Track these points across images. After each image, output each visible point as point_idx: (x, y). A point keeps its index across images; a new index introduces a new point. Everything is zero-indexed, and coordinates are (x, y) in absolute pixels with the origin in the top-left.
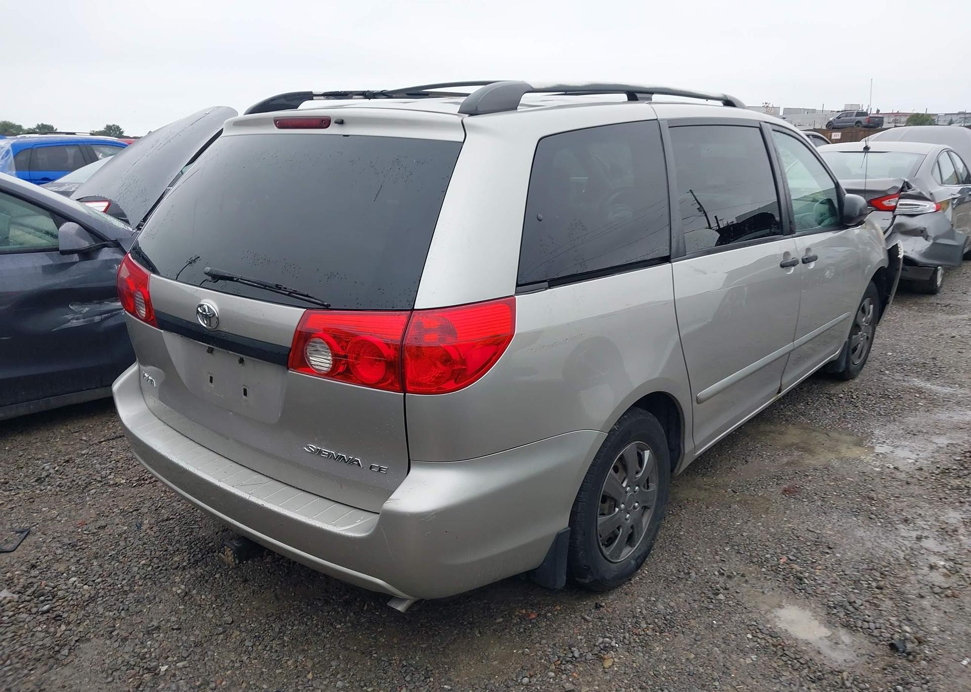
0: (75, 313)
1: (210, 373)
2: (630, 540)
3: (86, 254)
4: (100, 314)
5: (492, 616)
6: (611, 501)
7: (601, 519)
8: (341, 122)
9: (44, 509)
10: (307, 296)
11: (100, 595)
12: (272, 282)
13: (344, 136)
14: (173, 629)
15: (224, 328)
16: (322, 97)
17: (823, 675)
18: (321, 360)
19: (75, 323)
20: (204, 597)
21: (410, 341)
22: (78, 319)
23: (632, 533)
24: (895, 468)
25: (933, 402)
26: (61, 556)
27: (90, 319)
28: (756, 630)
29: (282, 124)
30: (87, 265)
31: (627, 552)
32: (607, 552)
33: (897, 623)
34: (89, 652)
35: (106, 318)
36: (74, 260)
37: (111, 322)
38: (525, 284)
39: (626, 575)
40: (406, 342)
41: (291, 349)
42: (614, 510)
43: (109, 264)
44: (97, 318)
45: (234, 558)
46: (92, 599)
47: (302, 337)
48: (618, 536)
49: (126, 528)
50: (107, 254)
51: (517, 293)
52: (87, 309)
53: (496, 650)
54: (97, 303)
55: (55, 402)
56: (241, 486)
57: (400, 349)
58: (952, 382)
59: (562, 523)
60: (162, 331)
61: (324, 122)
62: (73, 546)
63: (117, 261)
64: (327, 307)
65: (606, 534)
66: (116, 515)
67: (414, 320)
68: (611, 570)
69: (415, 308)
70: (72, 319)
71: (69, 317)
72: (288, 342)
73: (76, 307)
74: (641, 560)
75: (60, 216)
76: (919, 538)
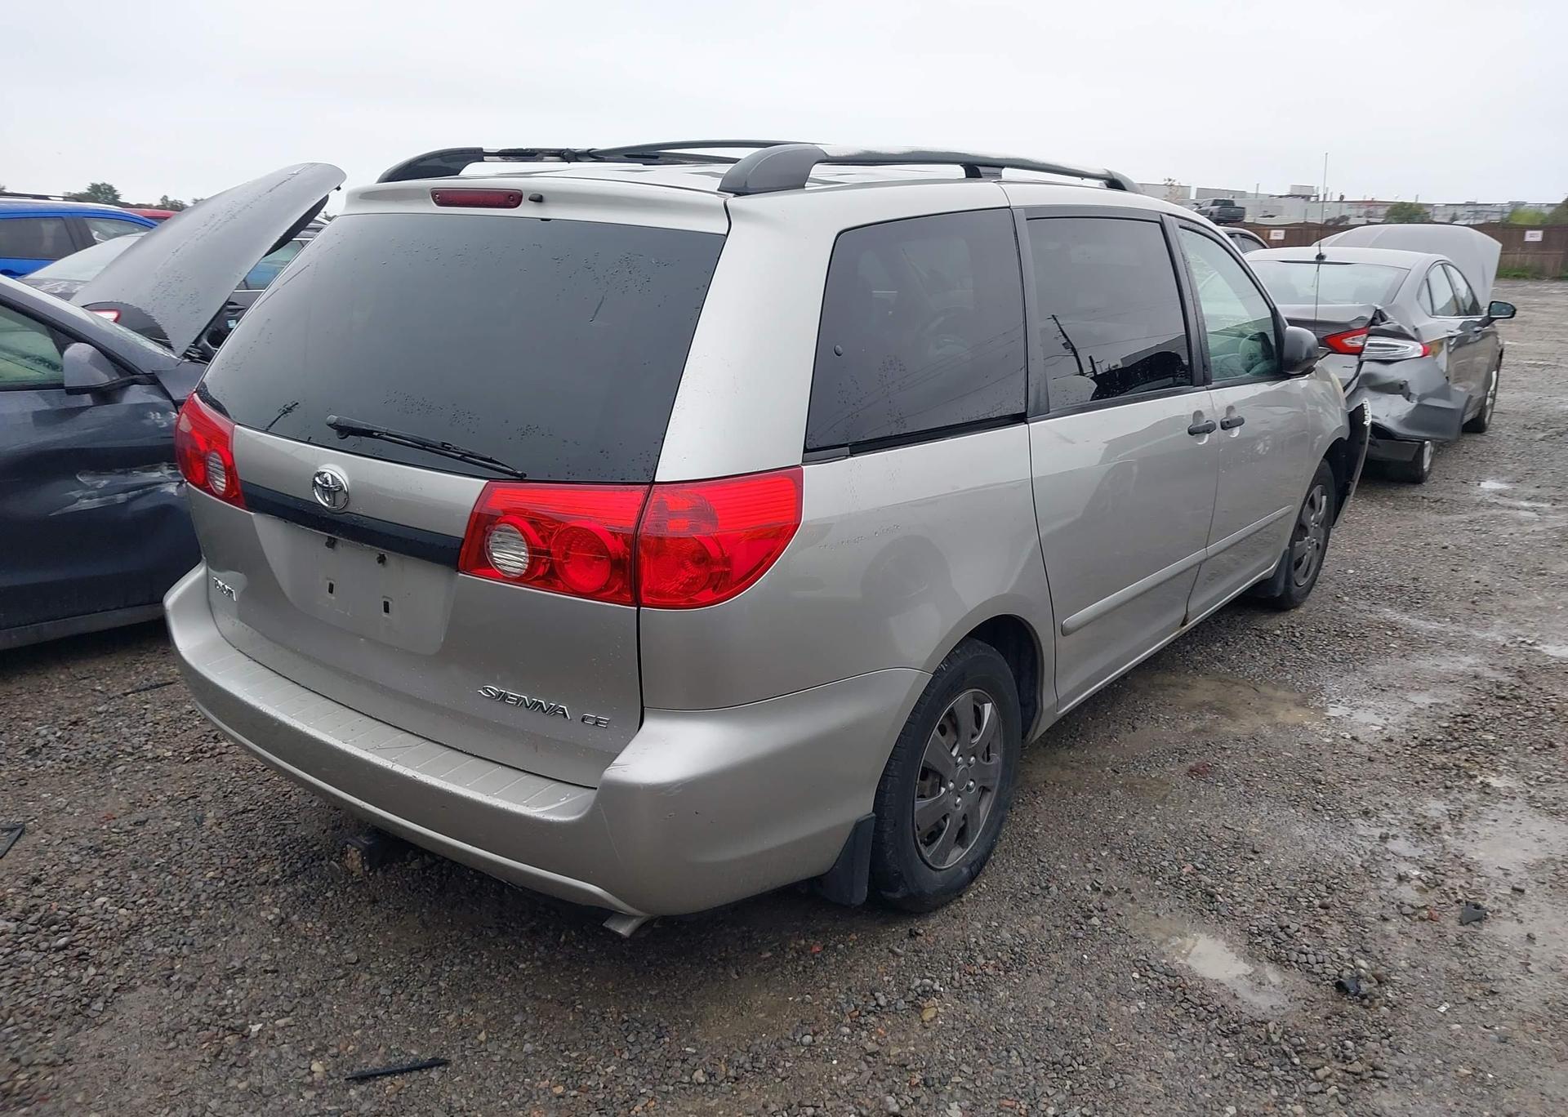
0: (87, 488)
1: (328, 579)
2: (961, 837)
3: (104, 395)
4: (126, 491)
5: (755, 949)
6: (933, 775)
7: (920, 804)
8: (538, 199)
9: (45, 795)
10: (490, 460)
11: (146, 923)
12: (435, 438)
13: (543, 220)
14: (266, 972)
15: (358, 508)
16: (497, 158)
17: (1241, 1027)
18: (511, 556)
19: (85, 504)
20: (313, 925)
21: (649, 528)
22: (90, 498)
23: (965, 826)
24: (1354, 738)
25: (1413, 643)
26: (78, 866)
27: (109, 497)
28: (1145, 968)
29: (444, 198)
30: (106, 412)
31: (957, 856)
32: (928, 854)
33: (1348, 956)
34: (136, 1006)
35: (136, 497)
36: (85, 404)
37: (144, 504)
38: (815, 450)
39: (956, 889)
40: (642, 530)
41: (463, 540)
42: (940, 790)
43: (140, 411)
44: (121, 497)
45: (363, 862)
46: (135, 929)
47: (482, 523)
48: (942, 830)
49: (179, 824)
50: (136, 395)
51: (805, 462)
52: (105, 482)
53: (763, 998)
54: (121, 473)
55: (52, 630)
56: (377, 750)
57: (633, 541)
58: (1439, 614)
59: (862, 806)
60: (252, 514)
61: (512, 199)
62: (96, 851)
63: (154, 407)
64: (521, 478)
65: (927, 825)
66: (161, 805)
67: (653, 499)
68: (934, 880)
69: (656, 480)
70: (81, 498)
71: (77, 494)
72: (459, 530)
73: (88, 479)
74: (977, 868)
75: (63, 333)
76: (1384, 838)
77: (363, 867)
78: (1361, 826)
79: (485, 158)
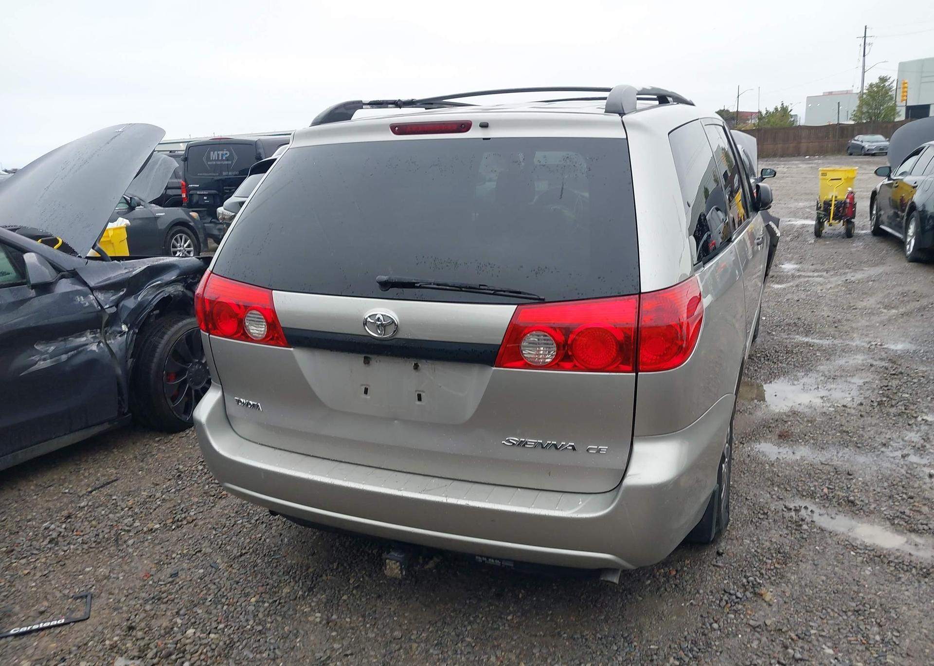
0: (42, 354)
4: (66, 353)
8: (484, 126)
9: (88, 569)
10: (520, 293)
11: (235, 640)
13: (484, 139)
14: (347, 655)
18: (541, 352)
19: (42, 365)
21: (646, 322)
22: (45, 360)
24: (844, 406)
26: (153, 612)
27: (57, 358)
28: (853, 548)
30: (47, 299)
35: (73, 356)
36: (31, 295)
37: (81, 359)
40: (642, 324)
41: (500, 346)
43: (69, 296)
44: (64, 357)
45: (401, 570)
46: (230, 645)
47: (516, 332)
49: (202, 571)
50: (65, 286)
52: (52, 348)
54: (62, 341)
55: (23, 456)
56: (425, 491)
57: (636, 331)
58: (823, 335)
60: (292, 349)
61: (462, 126)
62: (159, 599)
63: (78, 293)
64: (542, 301)
66: (179, 561)
67: (644, 303)
69: (642, 291)
70: (39, 360)
71: (36, 358)
72: (498, 339)
73: (42, 347)
76: (903, 456)
77: (402, 573)
78: (887, 451)
79: (364, 107)
